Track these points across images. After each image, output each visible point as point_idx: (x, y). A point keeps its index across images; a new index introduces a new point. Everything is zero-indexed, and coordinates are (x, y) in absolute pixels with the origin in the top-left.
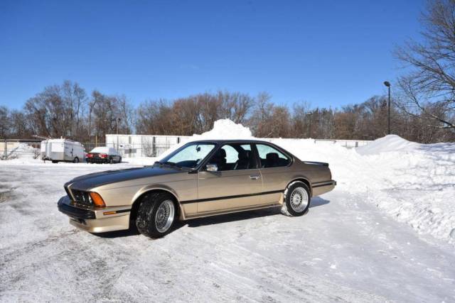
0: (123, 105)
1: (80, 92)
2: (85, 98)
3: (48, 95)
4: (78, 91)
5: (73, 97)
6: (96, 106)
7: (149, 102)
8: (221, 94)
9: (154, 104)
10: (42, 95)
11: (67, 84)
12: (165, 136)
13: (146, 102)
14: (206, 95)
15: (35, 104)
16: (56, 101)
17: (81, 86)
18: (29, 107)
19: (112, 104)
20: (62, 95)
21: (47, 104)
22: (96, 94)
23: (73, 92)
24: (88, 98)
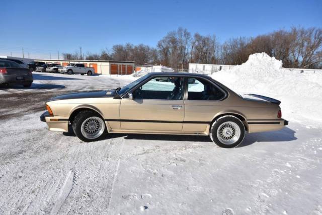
0: (213, 42)
1: (188, 35)
2: (190, 38)
3: (169, 38)
4: (187, 34)
5: (183, 38)
6: (197, 43)
7: (232, 40)
8: (295, 30)
9: (235, 41)
10: (166, 38)
11: (180, 30)
12: (229, 66)
13: (230, 39)
14: (281, 31)
15: (163, 44)
16: (174, 41)
17: (188, 31)
18: (159, 45)
19: (206, 41)
20: (177, 37)
21: (169, 43)
22: (197, 36)
23: (183, 35)
24: (192, 39)
